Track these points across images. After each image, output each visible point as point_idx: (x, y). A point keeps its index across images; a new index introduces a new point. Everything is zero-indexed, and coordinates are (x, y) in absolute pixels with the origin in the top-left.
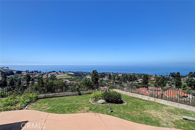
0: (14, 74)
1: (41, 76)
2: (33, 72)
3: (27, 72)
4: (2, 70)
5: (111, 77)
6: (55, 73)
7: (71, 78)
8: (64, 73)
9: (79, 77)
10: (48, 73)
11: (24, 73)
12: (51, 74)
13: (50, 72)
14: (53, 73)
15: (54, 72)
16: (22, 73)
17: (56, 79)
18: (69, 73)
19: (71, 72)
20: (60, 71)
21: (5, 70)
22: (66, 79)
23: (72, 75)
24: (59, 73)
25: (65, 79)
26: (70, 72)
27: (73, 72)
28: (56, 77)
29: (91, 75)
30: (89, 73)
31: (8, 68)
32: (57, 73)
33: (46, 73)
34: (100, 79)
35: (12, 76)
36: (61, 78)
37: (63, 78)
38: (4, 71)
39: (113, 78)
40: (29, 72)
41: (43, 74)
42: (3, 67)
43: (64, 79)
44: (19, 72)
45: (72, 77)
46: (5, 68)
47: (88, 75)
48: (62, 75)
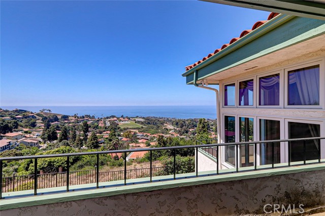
0: (58, 119)
1: (96, 124)
2: (83, 117)
3: (75, 116)
4: (42, 113)
5: (209, 127)
6: (116, 119)
7: (142, 127)
8: (129, 119)
9: (153, 126)
10: (105, 118)
11: (72, 118)
12: (109, 121)
13: (107, 118)
14: (112, 119)
15: (113, 117)
16: (70, 118)
17: (119, 128)
18: (137, 119)
19: (140, 118)
20: (122, 117)
21: (46, 113)
22: (134, 129)
23: (142, 123)
24: (122, 119)
25: (132, 129)
26: (137, 117)
27: (143, 118)
28: (118, 125)
29: (172, 123)
30: (168, 119)
31: (50, 111)
32: (118, 118)
33: (101, 119)
34: (191, 130)
35: (56, 122)
36: (126, 127)
37: (129, 127)
38: (45, 115)
39: (212, 128)
40: (78, 117)
41: (98, 121)
42: (44, 110)
43: (130, 129)
44: (65, 117)
45: (144, 127)
46: (46, 111)
47: (166, 123)
48: (126, 122)
